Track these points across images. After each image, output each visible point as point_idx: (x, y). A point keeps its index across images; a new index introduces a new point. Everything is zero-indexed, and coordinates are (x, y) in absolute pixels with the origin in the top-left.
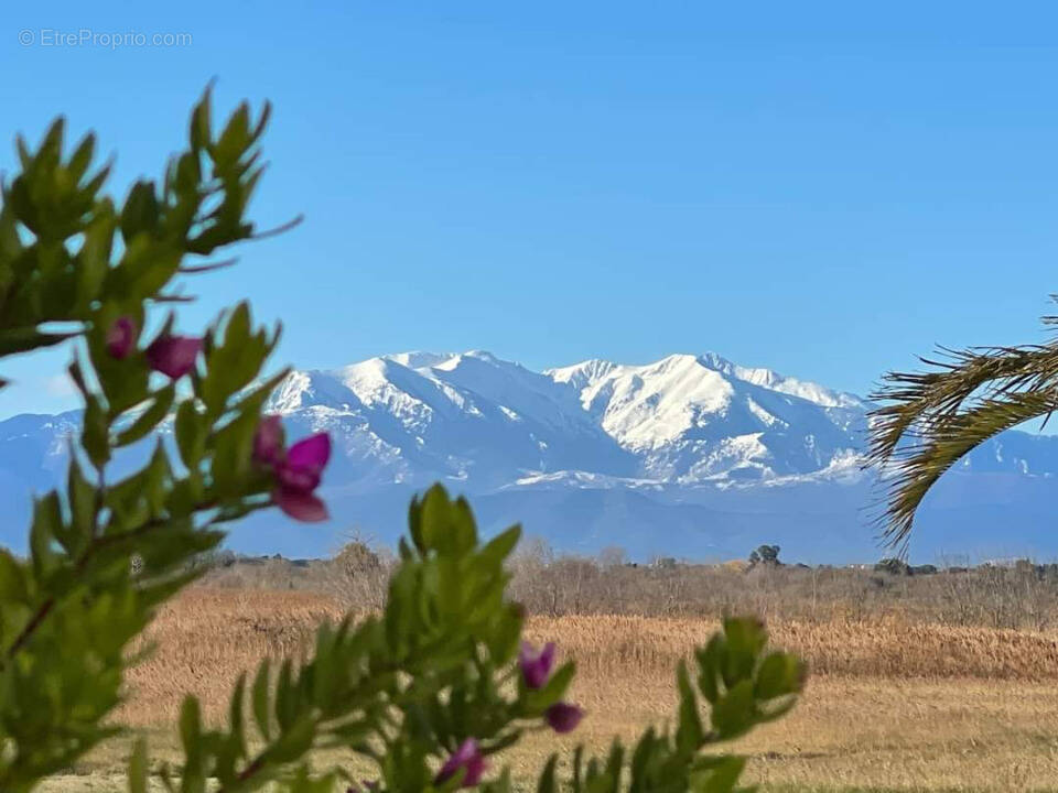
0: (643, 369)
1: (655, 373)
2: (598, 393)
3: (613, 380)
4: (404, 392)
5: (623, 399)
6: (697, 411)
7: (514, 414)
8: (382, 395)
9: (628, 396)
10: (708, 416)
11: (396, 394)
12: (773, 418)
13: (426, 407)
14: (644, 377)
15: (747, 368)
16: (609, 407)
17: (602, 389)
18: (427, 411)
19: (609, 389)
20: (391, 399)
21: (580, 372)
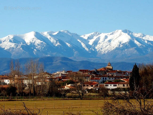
0: (108, 34)
1: (111, 34)
2: (96, 40)
3: (100, 36)
4: (39, 39)
5: (102, 41)
6: (120, 43)
7: (69, 45)
8: (33, 40)
9: (103, 40)
10: (123, 44)
11: (37, 40)
12: (141, 44)
13: (44, 43)
14: (108, 36)
15: (136, 33)
16: (98, 43)
17: (97, 39)
18: (44, 44)
19: (99, 38)
20: (35, 41)
21: (92, 35)
